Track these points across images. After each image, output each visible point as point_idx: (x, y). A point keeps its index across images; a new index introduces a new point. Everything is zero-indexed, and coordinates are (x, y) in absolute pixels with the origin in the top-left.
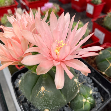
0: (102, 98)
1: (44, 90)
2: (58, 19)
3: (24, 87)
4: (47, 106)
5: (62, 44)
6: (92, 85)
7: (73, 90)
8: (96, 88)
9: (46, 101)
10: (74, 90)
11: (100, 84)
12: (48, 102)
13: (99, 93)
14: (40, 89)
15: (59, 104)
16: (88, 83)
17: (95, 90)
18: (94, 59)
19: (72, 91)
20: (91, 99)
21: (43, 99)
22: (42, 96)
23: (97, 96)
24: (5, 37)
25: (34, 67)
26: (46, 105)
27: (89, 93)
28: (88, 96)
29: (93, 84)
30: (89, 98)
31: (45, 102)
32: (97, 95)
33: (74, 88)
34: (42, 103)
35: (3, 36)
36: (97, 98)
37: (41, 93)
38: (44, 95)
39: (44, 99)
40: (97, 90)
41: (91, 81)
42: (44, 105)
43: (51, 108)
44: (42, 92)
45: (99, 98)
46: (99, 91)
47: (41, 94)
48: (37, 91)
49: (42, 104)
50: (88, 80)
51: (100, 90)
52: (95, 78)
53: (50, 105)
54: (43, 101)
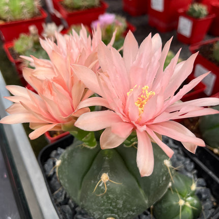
0: (213, 199)
1: (107, 180)
2: (139, 45)
3: (67, 173)
4: (112, 212)
5: (147, 91)
6: (194, 174)
7: (161, 182)
8: (201, 181)
9: (110, 201)
10: (163, 181)
11: (210, 173)
12: (114, 204)
13: (208, 190)
14: (100, 179)
15: (135, 208)
16: (186, 169)
17: (200, 183)
18: (197, 124)
19: (159, 184)
20: (193, 200)
21: (105, 197)
22: (103, 191)
23: (204, 196)
24: (38, 77)
25: (88, 136)
26: (109, 210)
27: (190, 189)
28: (189, 195)
29: (195, 171)
30: (190, 198)
31: (108, 203)
32: (205, 193)
33: (163, 178)
34: (103, 205)
35: (34, 75)
36: (205, 200)
37: (101, 185)
38: (107, 191)
39: (107, 198)
40: (205, 184)
41: (192, 166)
42: (106, 210)
43: (119, 216)
44: (103, 185)
45: (207, 200)
46: (208, 186)
47: (101, 187)
48: (93, 182)
49: (103, 208)
50: (186, 164)
51: (209, 183)
52: (201, 160)
53: (119, 209)
54: (104, 202)
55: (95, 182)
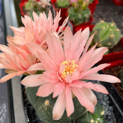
0: (115, 120)
1: (48, 104)
3: (30, 94)
6: (107, 103)
9: (48, 116)
10: (81, 110)
11: (117, 105)
12: (50, 117)
13: (114, 114)
14: (44, 103)
15: (62, 121)
21: (45, 113)
22: (45, 110)
23: (109, 118)
26: (47, 119)
27: (100, 114)
28: (99, 117)
29: (108, 102)
30: (99, 119)
37: (44, 106)
38: (47, 110)
39: (46, 113)
40: (112, 110)
41: (107, 99)
42: (46, 119)
44: (45, 106)
45: (111, 120)
48: (41, 103)
49: (44, 117)
51: (115, 111)
52: (113, 96)
54: (45, 115)
55: (42, 103)
